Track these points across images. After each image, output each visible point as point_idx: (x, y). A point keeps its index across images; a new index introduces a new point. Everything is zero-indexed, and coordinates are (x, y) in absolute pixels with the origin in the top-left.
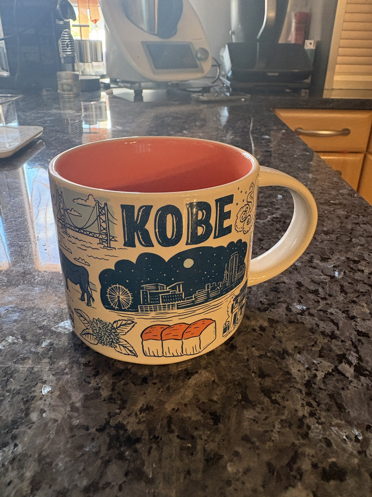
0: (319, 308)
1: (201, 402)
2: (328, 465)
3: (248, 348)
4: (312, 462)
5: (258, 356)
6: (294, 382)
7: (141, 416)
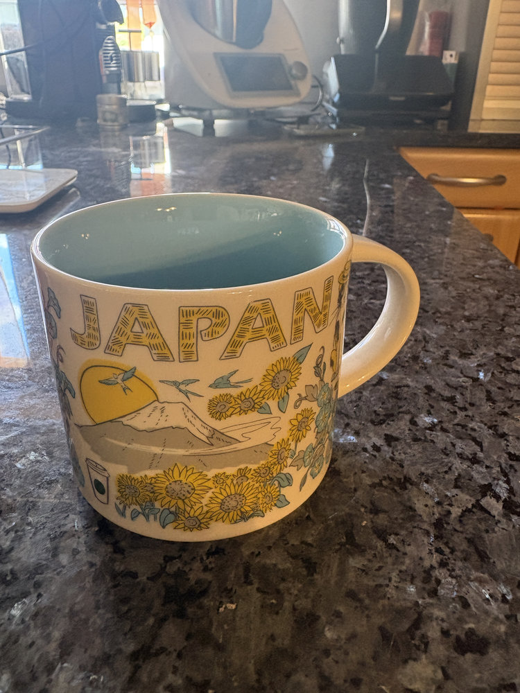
0: (456, 421)
1: (289, 545)
2: (464, 632)
3: (356, 473)
4: (442, 628)
5: (370, 486)
6: (419, 521)
7: (208, 561)
